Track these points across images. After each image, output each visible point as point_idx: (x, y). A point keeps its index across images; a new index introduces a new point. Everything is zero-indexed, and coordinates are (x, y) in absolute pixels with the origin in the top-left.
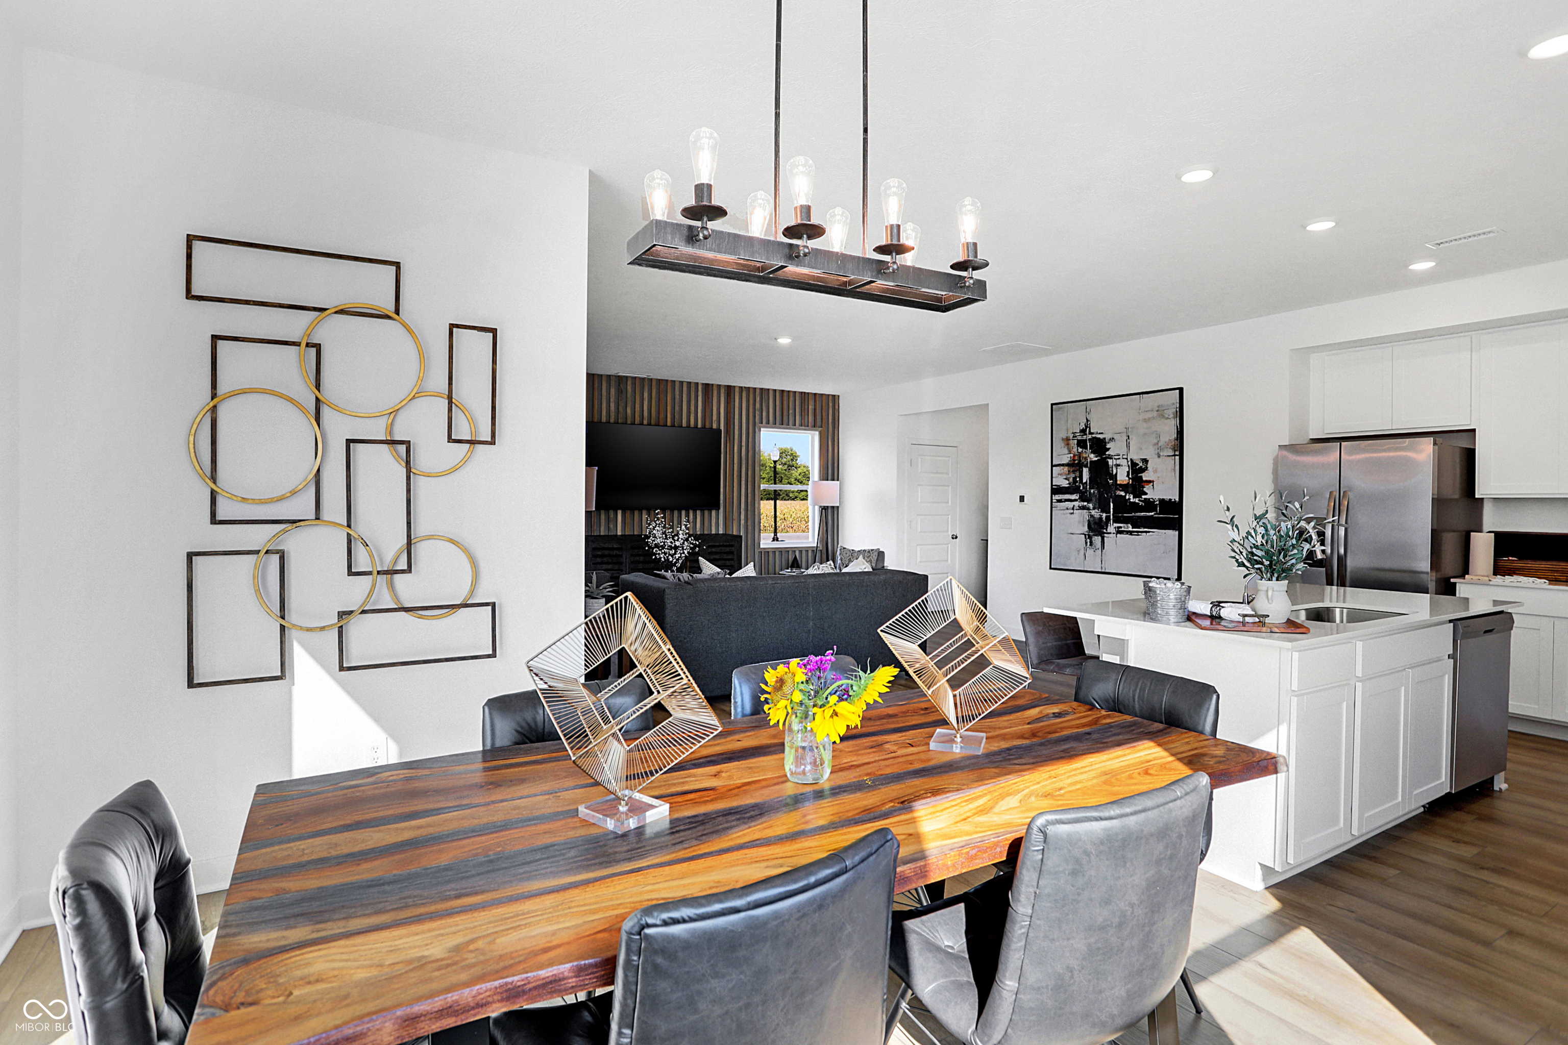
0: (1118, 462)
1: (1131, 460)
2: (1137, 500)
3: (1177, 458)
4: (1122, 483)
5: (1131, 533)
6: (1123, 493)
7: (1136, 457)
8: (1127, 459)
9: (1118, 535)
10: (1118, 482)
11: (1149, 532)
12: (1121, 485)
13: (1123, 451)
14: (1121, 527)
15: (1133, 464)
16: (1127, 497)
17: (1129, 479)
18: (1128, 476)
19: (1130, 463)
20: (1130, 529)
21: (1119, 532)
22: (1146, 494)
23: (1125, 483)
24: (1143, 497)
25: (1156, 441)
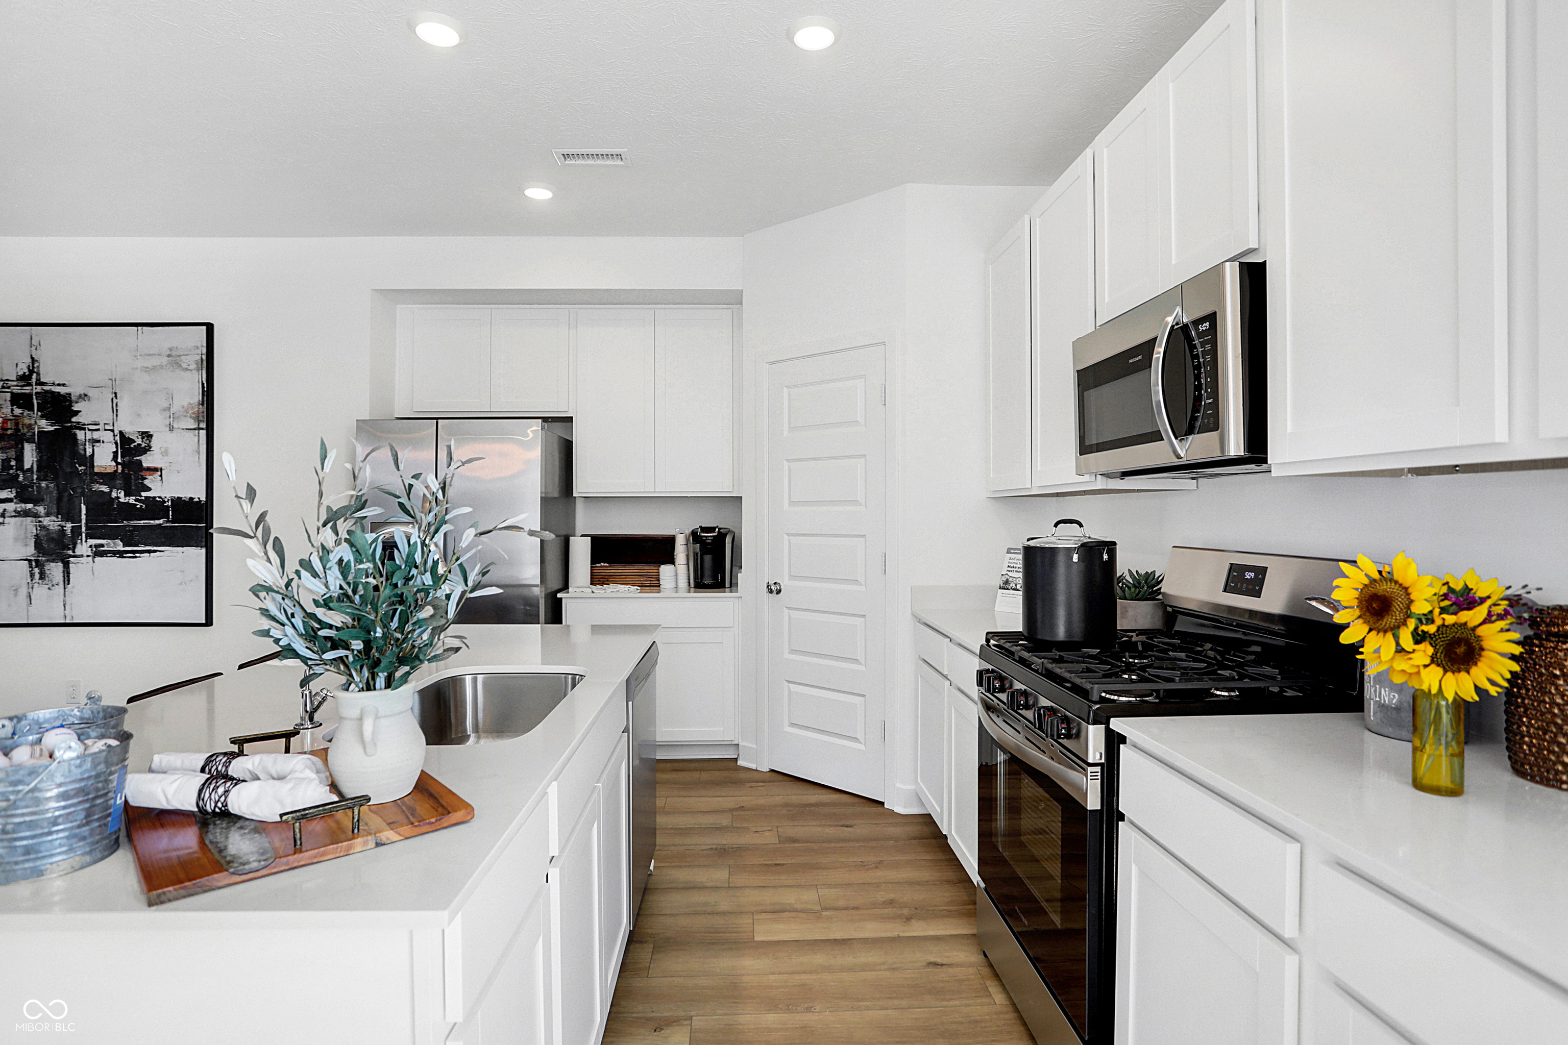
0: (96, 435)
1: (121, 432)
2: (132, 500)
3: (203, 433)
4: (102, 470)
5: (121, 554)
6: (105, 489)
7: (131, 428)
8: (112, 431)
9: (97, 559)
10: (96, 470)
11: (155, 551)
12: (101, 475)
13: (106, 416)
14: (102, 546)
15: (124, 440)
16: (114, 495)
17: (118, 464)
18: (115, 458)
19: (118, 438)
20: (120, 547)
21: (99, 553)
22: (149, 489)
23: (109, 471)
24: (143, 494)
25: (167, 405)
